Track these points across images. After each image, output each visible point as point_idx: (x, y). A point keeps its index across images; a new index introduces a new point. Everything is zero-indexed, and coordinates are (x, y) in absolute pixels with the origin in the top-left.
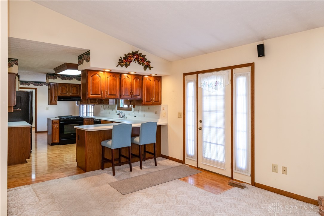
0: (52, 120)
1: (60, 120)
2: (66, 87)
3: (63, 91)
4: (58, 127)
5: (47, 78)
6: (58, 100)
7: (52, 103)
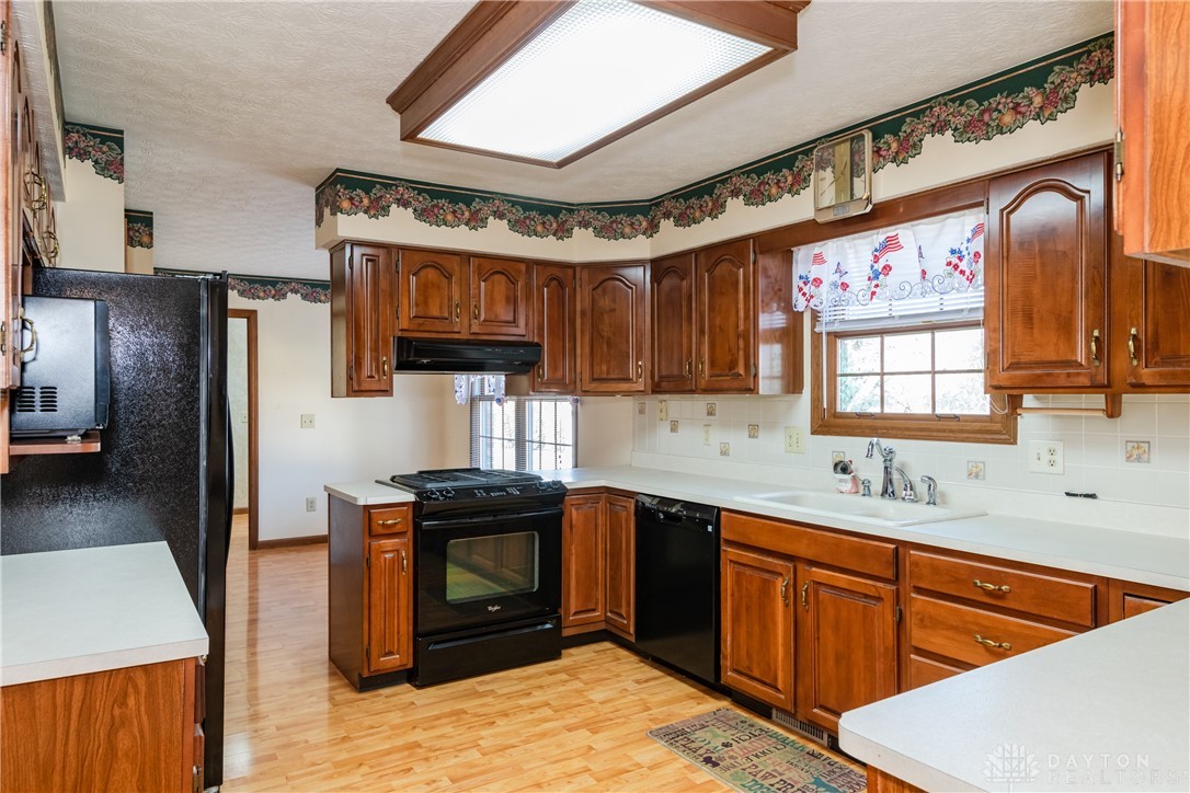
0: (367, 508)
1: (416, 506)
2: (449, 277)
3: (426, 302)
4: (406, 554)
5: (327, 211)
6: (403, 366)
7: (359, 383)
